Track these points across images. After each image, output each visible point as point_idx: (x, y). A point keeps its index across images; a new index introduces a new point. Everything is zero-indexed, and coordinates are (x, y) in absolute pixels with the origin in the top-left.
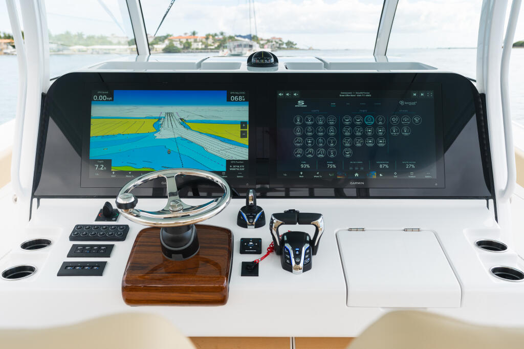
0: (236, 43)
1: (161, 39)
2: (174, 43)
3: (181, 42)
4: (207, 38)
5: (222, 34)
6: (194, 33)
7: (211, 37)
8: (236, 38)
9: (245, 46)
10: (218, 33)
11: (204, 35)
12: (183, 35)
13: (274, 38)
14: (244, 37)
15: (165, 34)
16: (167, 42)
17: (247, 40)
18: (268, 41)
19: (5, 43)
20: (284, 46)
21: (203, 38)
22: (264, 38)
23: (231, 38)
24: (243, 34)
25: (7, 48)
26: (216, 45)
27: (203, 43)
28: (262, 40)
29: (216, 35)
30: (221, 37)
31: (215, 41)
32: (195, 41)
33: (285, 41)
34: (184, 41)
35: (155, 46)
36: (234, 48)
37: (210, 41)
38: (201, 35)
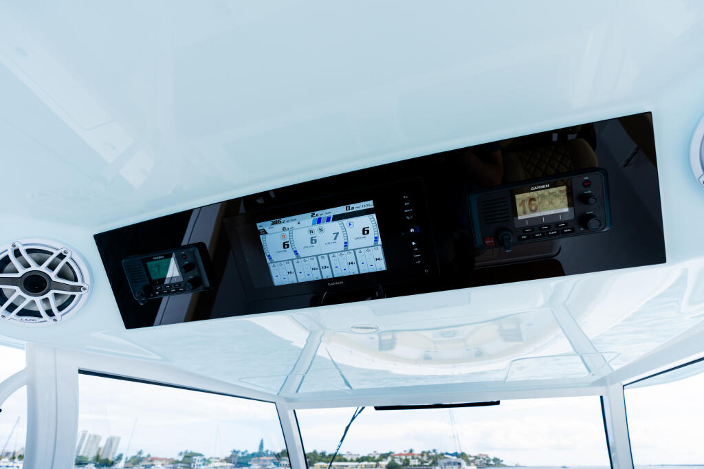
0: (445, 461)
1: (384, 456)
2: (396, 460)
3: (401, 460)
4: (422, 455)
5: (434, 451)
6: (411, 451)
7: (425, 454)
8: (445, 456)
9: (455, 464)
10: (431, 451)
11: (420, 453)
12: (403, 453)
13: (481, 455)
14: (451, 455)
15: (388, 452)
16: (390, 459)
17: (455, 458)
18: (476, 457)
19: (270, 460)
20: (492, 462)
21: (419, 455)
22: (472, 455)
23: (442, 454)
24: (452, 452)
25: (270, 465)
26: (431, 462)
27: (420, 460)
28: (470, 456)
29: (429, 452)
30: (434, 454)
31: (429, 458)
32: (413, 458)
33: (492, 458)
34: (404, 458)
35: (380, 463)
36: (445, 466)
37: (425, 458)
38: (417, 451)
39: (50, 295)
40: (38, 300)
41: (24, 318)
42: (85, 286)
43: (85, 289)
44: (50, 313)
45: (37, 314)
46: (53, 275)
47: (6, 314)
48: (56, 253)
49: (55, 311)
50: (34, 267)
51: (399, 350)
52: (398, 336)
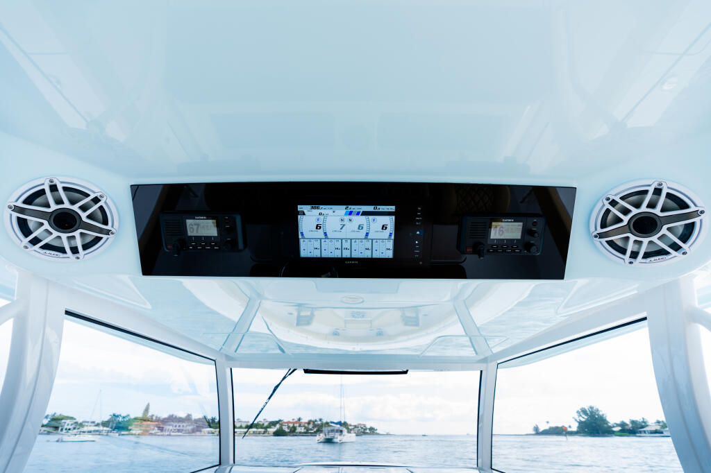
0: (330, 429)
1: (273, 424)
2: (284, 427)
3: (288, 427)
4: (309, 423)
5: (320, 420)
6: (299, 419)
7: (312, 423)
8: (331, 424)
9: (337, 431)
10: (318, 420)
11: (307, 421)
12: (291, 421)
13: (359, 424)
14: (337, 424)
15: (277, 420)
16: (278, 426)
17: (338, 426)
18: (355, 427)
19: (153, 425)
20: (368, 431)
21: (306, 423)
22: (352, 424)
23: (327, 423)
24: (336, 421)
25: (153, 429)
26: (315, 430)
27: (305, 428)
28: (351, 425)
29: (316, 421)
30: (319, 422)
31: (315, 426)
32: (300, 426)
33: (368, 427)
34: (291, 425)
35: (268, 430)
36: (328, 432)
37: (311, 426)
38: (305, 420)
39: (77, 234)
40: (64, 236)
41: (48, 252)
42: (113, 230)
43: (112, 233)
44: (75, 250)
45: (62, 250)
46: (84, 215)
47: (29, 245)
48: (92, 196)
49: (80, 249)
50: (67, 205)
51: (315, 326)
52: (316, 313)
